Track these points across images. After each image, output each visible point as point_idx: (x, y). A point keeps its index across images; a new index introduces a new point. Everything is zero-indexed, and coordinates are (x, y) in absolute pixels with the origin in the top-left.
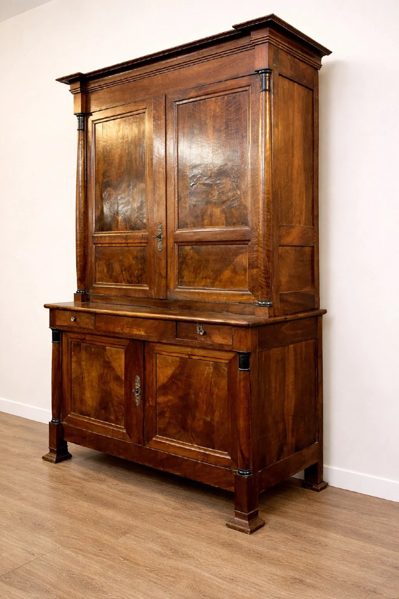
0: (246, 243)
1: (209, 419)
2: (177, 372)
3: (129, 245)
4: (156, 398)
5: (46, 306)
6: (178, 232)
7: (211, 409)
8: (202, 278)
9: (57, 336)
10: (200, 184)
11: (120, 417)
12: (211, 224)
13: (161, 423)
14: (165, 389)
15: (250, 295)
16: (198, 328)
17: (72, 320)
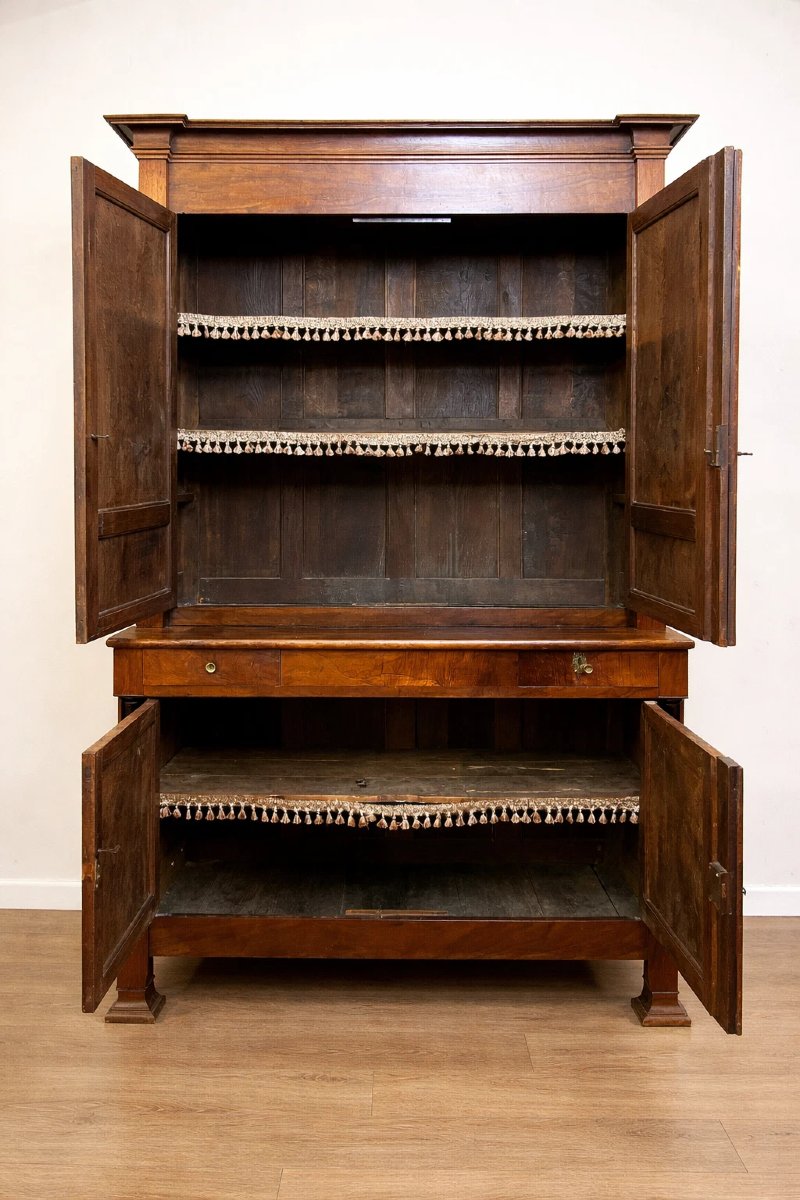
16: (575, 660)
17: (210, 671)
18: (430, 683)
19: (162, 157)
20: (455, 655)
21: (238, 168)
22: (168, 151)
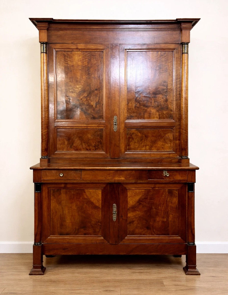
0: (172, 128)
1: (165, 220)
2: (143, 198)
3: (88, 128)
4: (127, 215)
5: (31, 169)
6: (126, 121)
7: (167, 214)
8: (144, 146)
9: (38, 187)
10: (143, 96)
11: (97, 230)
12: (149, 117)
13: (131, 228)
14: (134, 208)
15: (175, 153)
16: (164, 172)
17: (61, 176)
18: (123, 179)
19: (46, 29)
20: (130, 171)
21: (68, 32)
22: (47, 27)
